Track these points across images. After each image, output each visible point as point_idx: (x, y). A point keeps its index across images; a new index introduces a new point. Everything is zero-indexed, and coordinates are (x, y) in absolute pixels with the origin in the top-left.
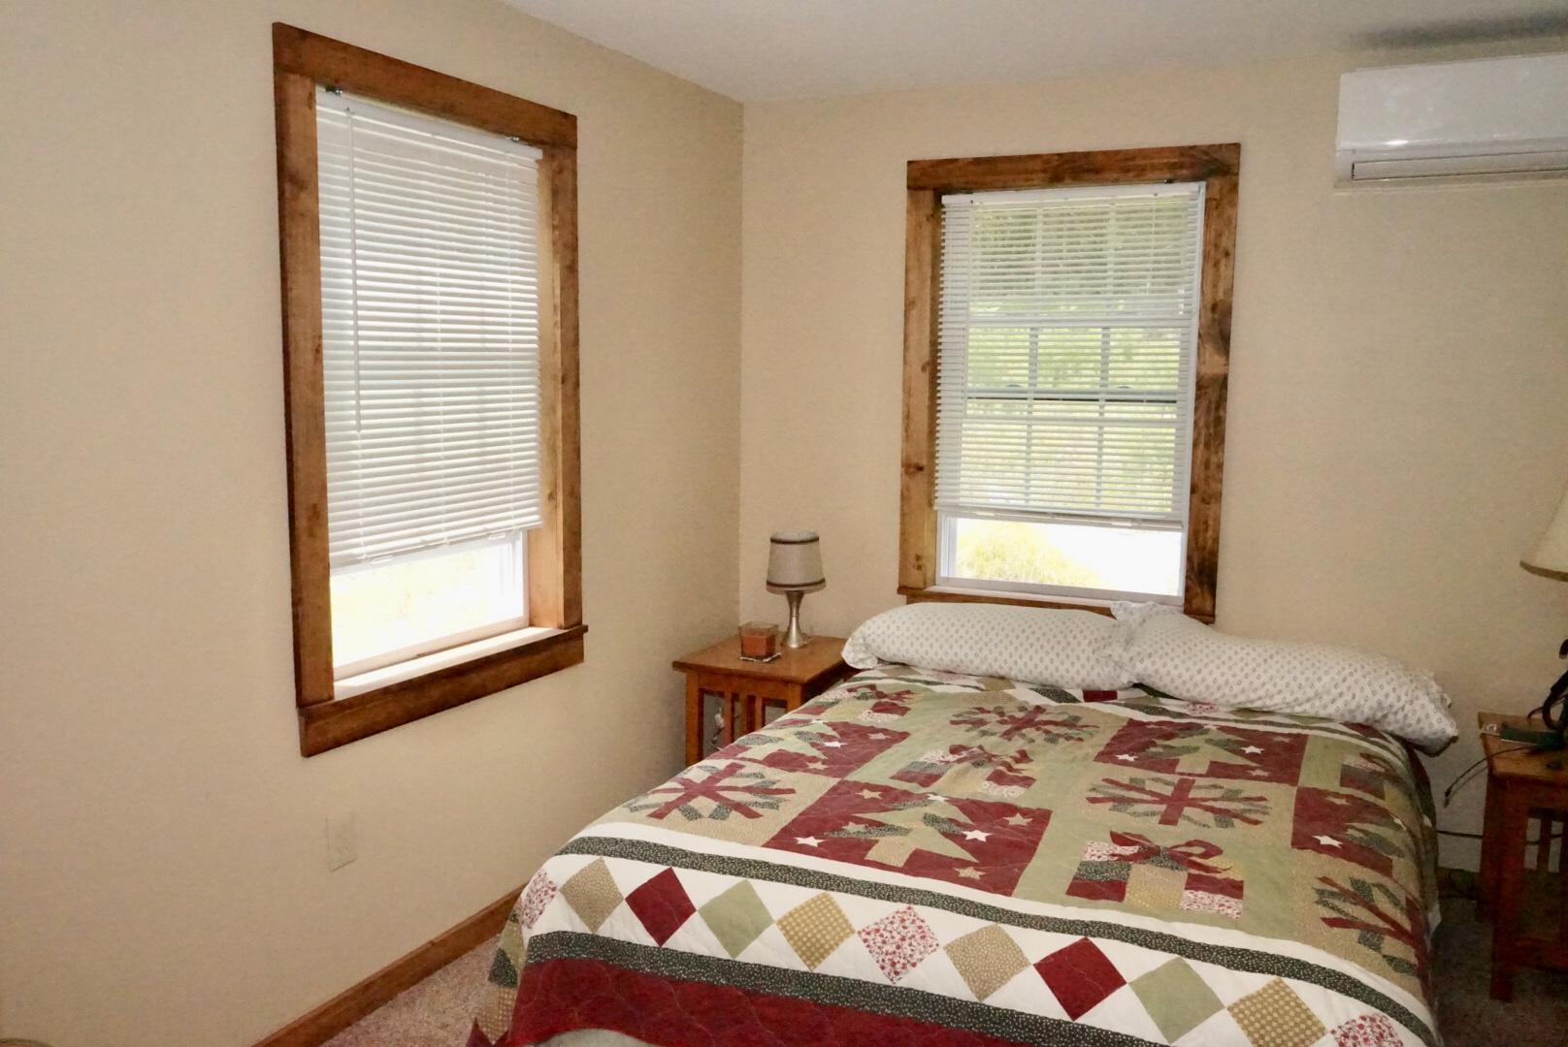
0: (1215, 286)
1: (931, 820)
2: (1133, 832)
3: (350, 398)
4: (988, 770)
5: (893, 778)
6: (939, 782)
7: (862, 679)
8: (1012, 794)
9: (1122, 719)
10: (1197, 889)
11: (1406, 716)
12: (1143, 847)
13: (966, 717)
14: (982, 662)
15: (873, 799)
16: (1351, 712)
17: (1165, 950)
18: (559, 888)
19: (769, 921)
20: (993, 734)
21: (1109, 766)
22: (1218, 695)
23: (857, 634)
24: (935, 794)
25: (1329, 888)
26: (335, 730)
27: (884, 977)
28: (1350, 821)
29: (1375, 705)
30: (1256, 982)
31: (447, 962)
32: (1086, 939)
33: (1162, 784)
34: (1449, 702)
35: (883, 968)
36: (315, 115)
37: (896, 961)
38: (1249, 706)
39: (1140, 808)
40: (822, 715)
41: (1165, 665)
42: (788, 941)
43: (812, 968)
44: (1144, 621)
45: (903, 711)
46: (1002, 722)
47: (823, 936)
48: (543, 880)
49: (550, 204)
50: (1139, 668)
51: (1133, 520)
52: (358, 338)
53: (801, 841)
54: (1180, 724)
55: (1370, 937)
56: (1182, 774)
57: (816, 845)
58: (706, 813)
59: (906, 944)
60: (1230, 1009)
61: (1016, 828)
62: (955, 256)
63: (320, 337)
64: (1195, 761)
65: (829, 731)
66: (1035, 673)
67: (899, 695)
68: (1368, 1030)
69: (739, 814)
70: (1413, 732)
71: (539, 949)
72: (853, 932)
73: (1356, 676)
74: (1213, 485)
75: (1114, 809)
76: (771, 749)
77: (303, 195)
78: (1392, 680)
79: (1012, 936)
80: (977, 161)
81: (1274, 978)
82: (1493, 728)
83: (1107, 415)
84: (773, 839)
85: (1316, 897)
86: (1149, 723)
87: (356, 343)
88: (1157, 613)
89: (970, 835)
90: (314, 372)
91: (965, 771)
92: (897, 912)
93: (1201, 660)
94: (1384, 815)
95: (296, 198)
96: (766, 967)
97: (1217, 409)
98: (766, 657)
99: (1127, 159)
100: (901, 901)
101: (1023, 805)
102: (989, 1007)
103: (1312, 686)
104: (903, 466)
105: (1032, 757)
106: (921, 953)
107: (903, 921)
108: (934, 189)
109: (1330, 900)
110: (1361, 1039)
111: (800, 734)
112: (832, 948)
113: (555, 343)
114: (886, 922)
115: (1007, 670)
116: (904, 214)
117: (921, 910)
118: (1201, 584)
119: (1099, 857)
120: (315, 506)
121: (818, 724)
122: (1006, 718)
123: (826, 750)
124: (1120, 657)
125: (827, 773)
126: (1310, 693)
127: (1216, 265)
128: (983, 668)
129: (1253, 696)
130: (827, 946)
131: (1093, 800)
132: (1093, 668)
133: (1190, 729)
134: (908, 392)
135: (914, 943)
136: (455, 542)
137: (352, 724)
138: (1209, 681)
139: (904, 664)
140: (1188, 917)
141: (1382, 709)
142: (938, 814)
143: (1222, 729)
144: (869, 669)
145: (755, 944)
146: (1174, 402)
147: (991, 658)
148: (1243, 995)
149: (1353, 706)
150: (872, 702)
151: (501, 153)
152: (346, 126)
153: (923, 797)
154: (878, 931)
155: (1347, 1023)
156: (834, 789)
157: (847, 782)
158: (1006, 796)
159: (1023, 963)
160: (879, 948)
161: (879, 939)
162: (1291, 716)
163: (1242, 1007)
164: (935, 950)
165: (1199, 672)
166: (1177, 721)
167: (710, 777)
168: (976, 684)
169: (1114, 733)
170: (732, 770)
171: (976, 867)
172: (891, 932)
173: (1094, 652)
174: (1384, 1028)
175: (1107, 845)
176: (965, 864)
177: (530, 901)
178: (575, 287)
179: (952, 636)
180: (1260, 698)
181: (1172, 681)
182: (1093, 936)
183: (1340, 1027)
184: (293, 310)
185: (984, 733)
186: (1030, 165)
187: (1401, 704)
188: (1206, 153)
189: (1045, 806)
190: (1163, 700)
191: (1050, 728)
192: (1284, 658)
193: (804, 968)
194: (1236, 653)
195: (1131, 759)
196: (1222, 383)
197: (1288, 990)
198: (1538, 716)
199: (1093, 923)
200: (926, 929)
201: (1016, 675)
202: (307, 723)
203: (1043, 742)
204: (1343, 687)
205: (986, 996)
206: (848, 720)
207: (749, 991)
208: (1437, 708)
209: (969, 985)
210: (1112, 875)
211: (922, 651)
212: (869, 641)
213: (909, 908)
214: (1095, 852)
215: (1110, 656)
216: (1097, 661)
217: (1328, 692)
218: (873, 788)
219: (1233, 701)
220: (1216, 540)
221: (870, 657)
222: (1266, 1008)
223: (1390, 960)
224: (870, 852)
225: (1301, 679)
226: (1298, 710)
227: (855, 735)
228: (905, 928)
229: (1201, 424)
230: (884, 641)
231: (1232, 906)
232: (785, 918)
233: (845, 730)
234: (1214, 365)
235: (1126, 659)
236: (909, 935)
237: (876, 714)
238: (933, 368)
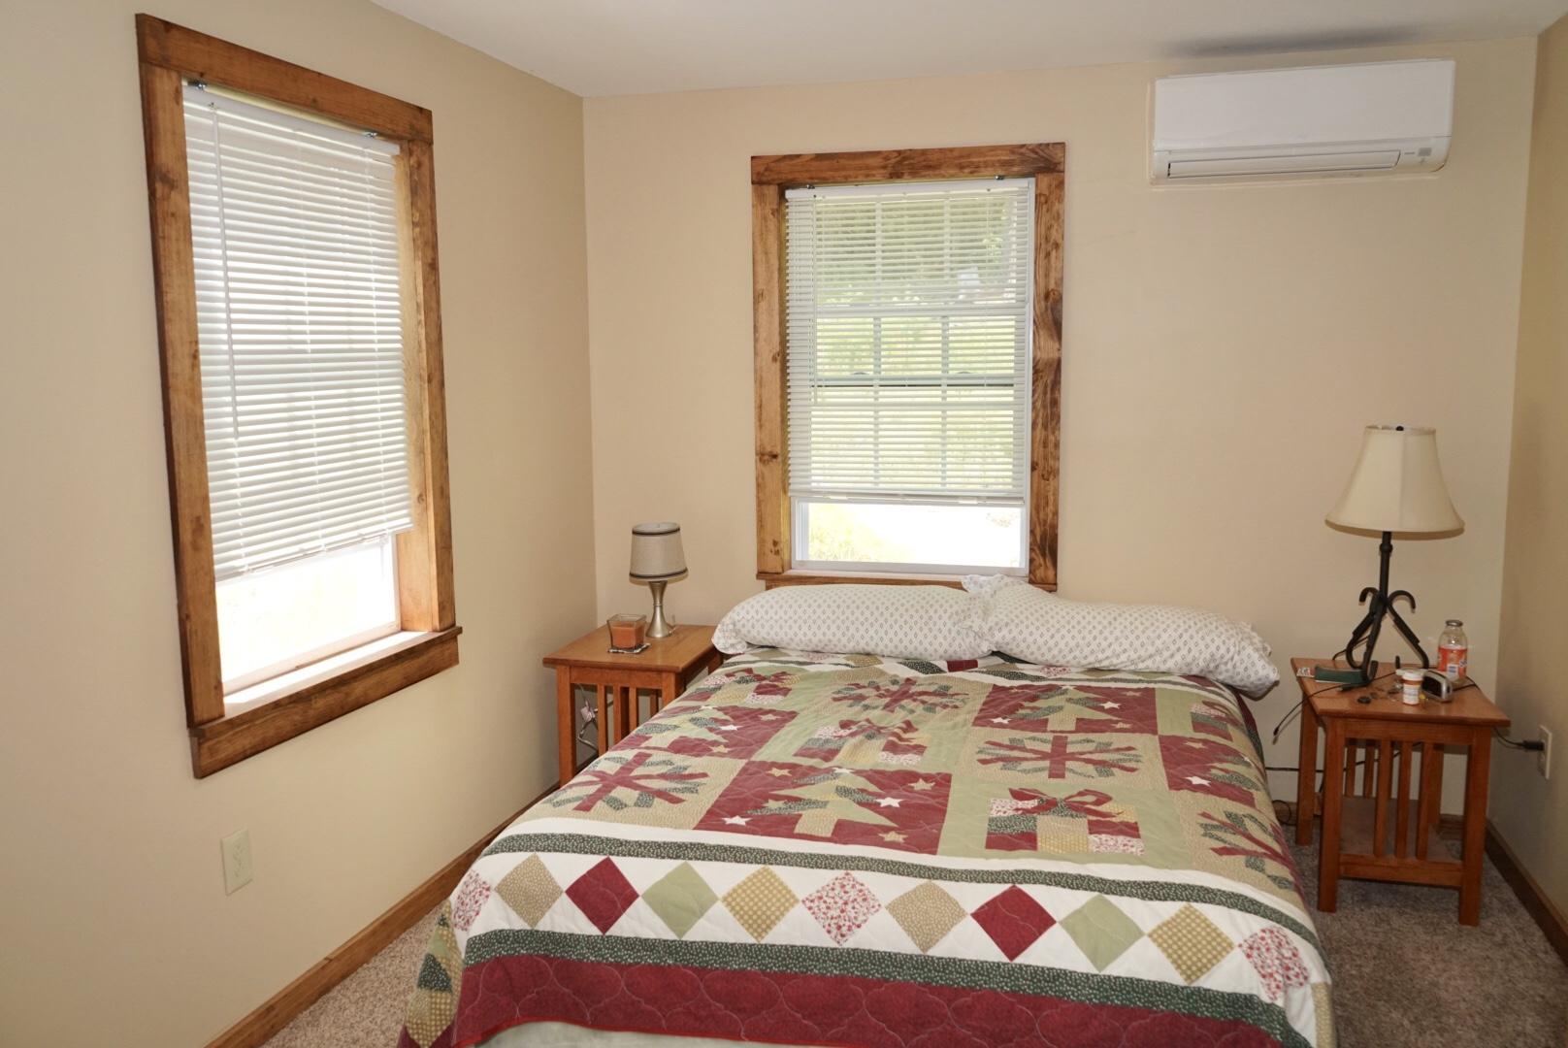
0: (1047, 276)
1: (844, 792)
2: (1028, 788)
3: (226, 404)
4: (880, 742)
5: (796, 755)
6: (839, 757)
7: (734, 664)
8: (910, 762)
9: (989, 685)
10: (1100, 833)
11: (1234, 667)
12: (1042, 800)
13: (846, 693)
14: (849, 641)
15: (782, 777)
16: (1188, 665)
17: (1086, 889)
18: (494, 886)
19: (714, 899)
20: (876, 707)
21: (988, 729)
22: (1070, 657)
23: (726, 620)
24: (840, 767)
25: (1208, 821)
26: (227, 749)
27: (831, 940)
28: (1212, 762)
29: (1208, 657)
30: (1170, 909)
31: (344, 977)
32: (1014, 886)
33: (1042, 742)
34: (1269, 649)
35: (829, 932)
36: (182, 112)
37: (841, 924)
38: (1097, 665)
39: (1025, 765)
40: (709, 700)
41: (1021, 632)
42: (734, 915)
43: (759, 939)
44: (995, 592)
45: (786, 692)
46: (881, 696)
47: (769, 908)
48: (476, 881)
49: (410, 200)
50: (998, 637)
51: (978, 498)
52: (231, 342)
53: (729, 821)
54: (1039, 687)
55: (1254, 861)
56: (1053, 732)
57: (744, 824)
58: (630, 802)
59: (849, 907)
60: (1150, 935)
61: (923, 792)
62: (799, 249)
63: (197, 342)
64: (1063, 720)
65: (721, 715)
66: (901, 648)
67: (778, 677)
68: (1269, 941)
69: (663, 801)
70: (1242, 680)
71: (479, 949)
72: (797, 901)
73: (1192, 631)
74: (1051, 462)
75: (1004, 768)
76: (672, 736)
77: (173, 194)
78: (1222, 633)
79: (946, 890)
80: (820, 157)
81: (1184, 903)
82: (1305, 672)
83: (949, 399)
84: (701, 821)
85: (1202, 832)
86: (1011, 688)
87: (231, 348)
88: (1006, 585)
89: (885, 802)
90: (192, 379)
91: (861, 743)
92: (837, 879)
93: (1053, 626)
94: (1235, 755)
95: (167, 198)
96: (712, 943)
97: (1053, 390)
98: (636, 648)
99: (961, 157)
100: (838, 868)
101: (922, 771)
102: (932, 957)
103: (1153, 643)
104: (757, 454)
105: (915, 726)
106: (864, 914)
107: (843, 886)
108: (779, 185)
109: (1214, 832)
110: (1263, 949)
111: (693, 720)
112: (778, 918)
113: (419, 343)
114: (827, 889)
115: (873, 647)
116: (749, 208)
117: (860, 875)
118: (1044, 555)
119: (1005, 812)
120: (198, 518)
121: (709, 709)
122: (883, 692)
123: (725, 734)
124: (981, 627)
125: (734, 755)
126: (1152, 650)
127: (1048, 255)
128: (850, 647)
129: (1101, 656)
130: (773, 918)
131: (984, 762)
132: (954, 640)
133: (1051, 690)
134: (759, 382)
135: (857, 906)
136: (333, 548)
137: (244, 742)
138: (1062, 645)
139: (773, 647)
140: (1098, 858)
141: (1214, 660)
142: (848, 785)
143: (1080, 688)
144: (740, 654)
145: (702, 922)
146: (1012, 385)
147: (858, 636)
148: (1159, 922)
149: (1189, 659)
150: (754, 685)
151: (360, 149)
152: (211, 122)
153: (829, 771)
154: (820, 898)
155: (1251, 937)
156: (744, 770)
157: (754, 762)
158: (905, 764)
159: (961, 914)
160: (824, 913)
161: (823, 906)
162: (1135, 672)
163: (1160, 932)
164: (877, 910)
165: (1052, 636)
166: (1036, 683)
167: (622, 768)
168: (845, 662)
169: (983, 700)
170: (640, 759)
171: (898, 831)
172: (833, 898)
173: (954, 624)
174: (1281, 937)
175: (1008, 800)
176: (887, 830)
177: (462, 904)
178: (436, 283)
179: (819, 617)
180: (1107, 658)
181: (1028, 647)
182: (1021, 883)
183: (1245, 941)
184: (169, 314)
185: (867, 707)
186: (871, 161)
187: (1231, 654)
188: (1033, 151)
189: (944, 770)
190: (1019, 665)
191: (924, 698)
192: (1126, 619)
193: (751, 940)
194: (1084, 618)
195: (1006, 722)
196: (1056, 367)
197: (1198, 913)
198: (1343, 658)
199: (1018, 872)
200: (866, 892)
201: (882, 650)
202: (200, 744)
203: (923, 712)
204: (1180, 643)
205: (929, 948)
206: (737, 704)
207: (696, 968)
208: (1261, 657)
209: (913, 939)
210: (1022, 828)
211: (791, 634)
212: (739, 626)
213: (847, 874)
214: (1000, 808)
215: (971, 627)
216: (958, 633)
217: (1168, 648)
218: (781, 766)
219: (1084, 662)
220: (1056, 513)
221: (740, 642)
222: (1180, 931)
223: (1274, 879)
224: (797, 826)
225: (1143, 639)
226: (1141, 666)
227: (746, 718)
228: (846, 892)
229: (1039, 404)
230: (753, 626)
231: (1135, 846)
232: (730, 895)
233: (738, 714)
234: (1049, 351)
235: (986, 630)
236: (851, 899)
237: (761, 697)
238: (782, 358)
